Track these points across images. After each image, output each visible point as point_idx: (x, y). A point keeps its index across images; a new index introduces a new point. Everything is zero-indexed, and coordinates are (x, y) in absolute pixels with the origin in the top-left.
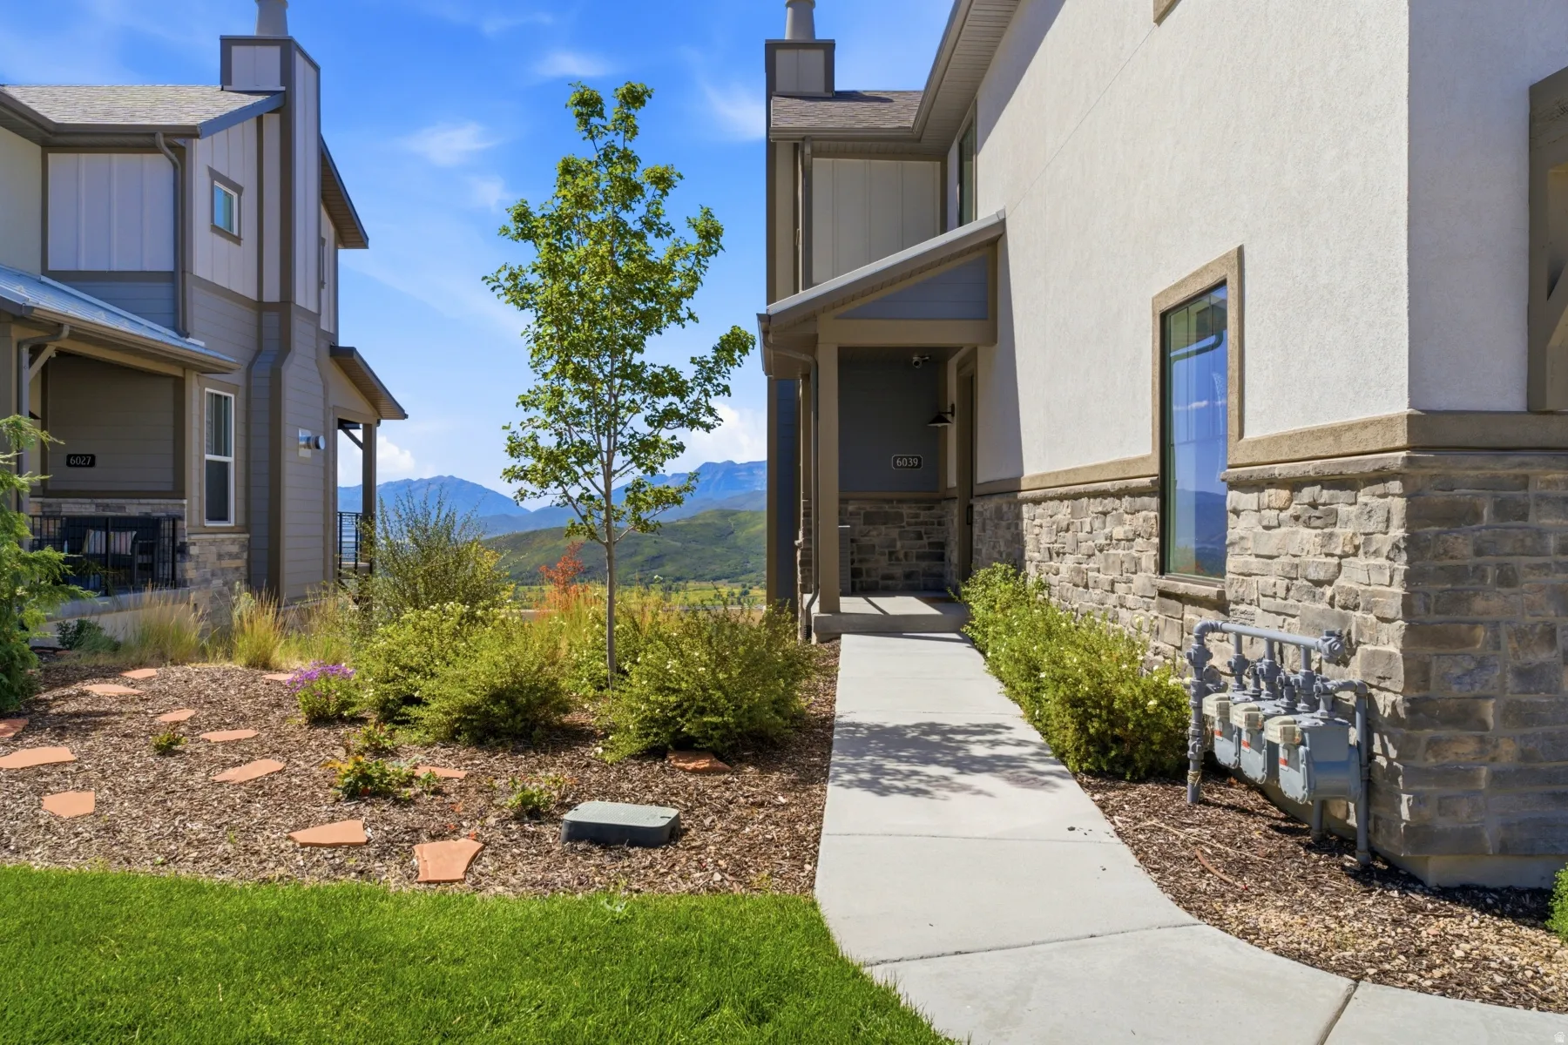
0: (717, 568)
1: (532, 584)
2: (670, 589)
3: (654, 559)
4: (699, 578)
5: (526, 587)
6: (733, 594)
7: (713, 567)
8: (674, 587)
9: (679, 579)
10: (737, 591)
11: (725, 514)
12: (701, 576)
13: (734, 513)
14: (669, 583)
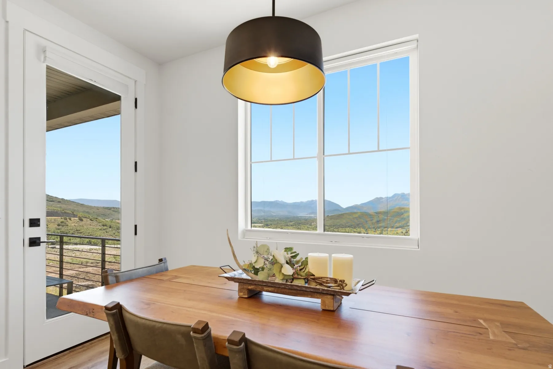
0: (398, 225)
1: (343, 228)
2: (383, 230)
3: (378, 221)
4: (392, 227)
5: (341, 228)
6: (402, 233)
7: (396, 224)
8: (384, 230)
9: (386, 227)
10: (404, 232)
11: (401, 209)
12: (393, 227)
13: (403, 208)
14: (382, 229)
